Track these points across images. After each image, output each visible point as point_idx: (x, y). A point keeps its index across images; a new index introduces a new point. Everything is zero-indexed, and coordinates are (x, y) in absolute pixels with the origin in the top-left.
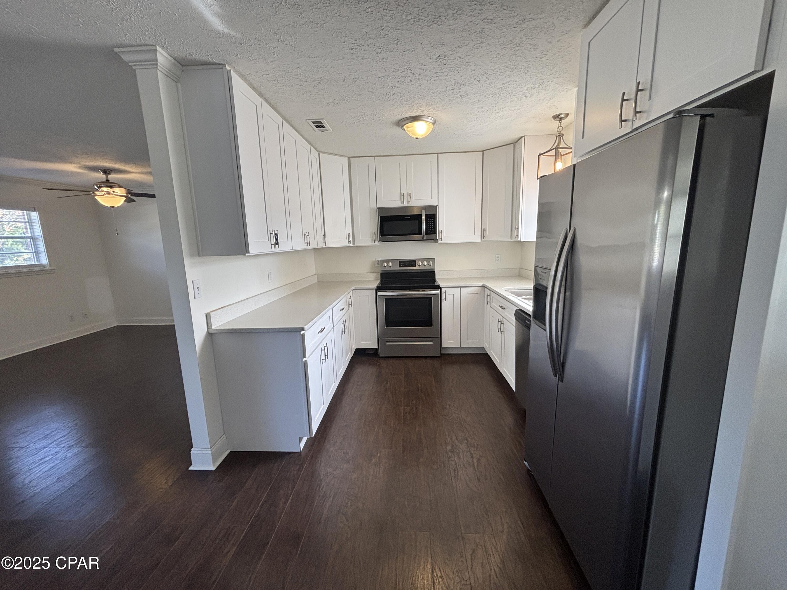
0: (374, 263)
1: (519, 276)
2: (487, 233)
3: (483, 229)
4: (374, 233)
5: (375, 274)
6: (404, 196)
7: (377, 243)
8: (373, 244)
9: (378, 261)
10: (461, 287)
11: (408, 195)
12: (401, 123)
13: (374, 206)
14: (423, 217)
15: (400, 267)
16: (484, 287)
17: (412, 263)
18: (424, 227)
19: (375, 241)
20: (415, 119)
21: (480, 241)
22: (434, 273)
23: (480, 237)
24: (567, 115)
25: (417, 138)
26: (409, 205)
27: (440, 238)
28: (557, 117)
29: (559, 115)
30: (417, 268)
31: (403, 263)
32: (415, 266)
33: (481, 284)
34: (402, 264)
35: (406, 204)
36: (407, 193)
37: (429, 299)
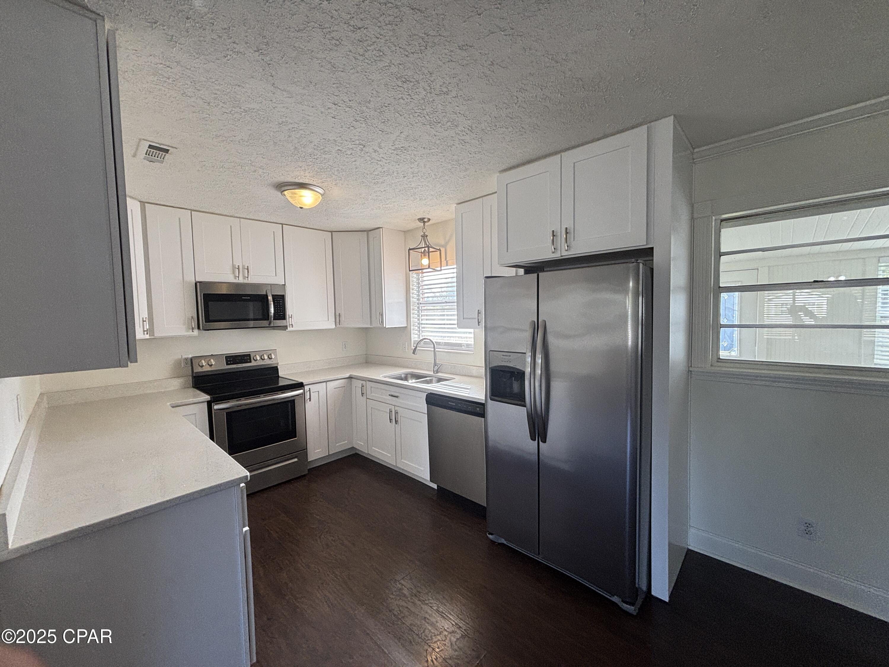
0: (178, 364)
1: (366, 363)
2: (343, 319)
3: (337, 314)
4: (192, 317)
5: (181, 380)
6: (238, 269)
7: (196, 332)
8: (190, 333)
9: (186, 359)
10: (326, 382)
11: (244, 268)
12: (281, 187)
13: (191, 279)
14: (270, 298)
15: (227, 364)
16: (350, 378)
17: (245, 358)
18: (272, 310)
19: (193, 329)
20: (302, 186)
21: (334, 326)
22: (275, 369)
23: (334, 323)
24: (429, 220)
25: (301, 208)
26: (246, 281)
27: (290, 325)
28: (421, 220)
29: (424, 218)
30: (253, 363)
31: (232, 359)
32: (250, 362)
33: (347, 375)
34: (230, 361)
35: (241, 280)
36: (243, 266)
37: (291, 403)
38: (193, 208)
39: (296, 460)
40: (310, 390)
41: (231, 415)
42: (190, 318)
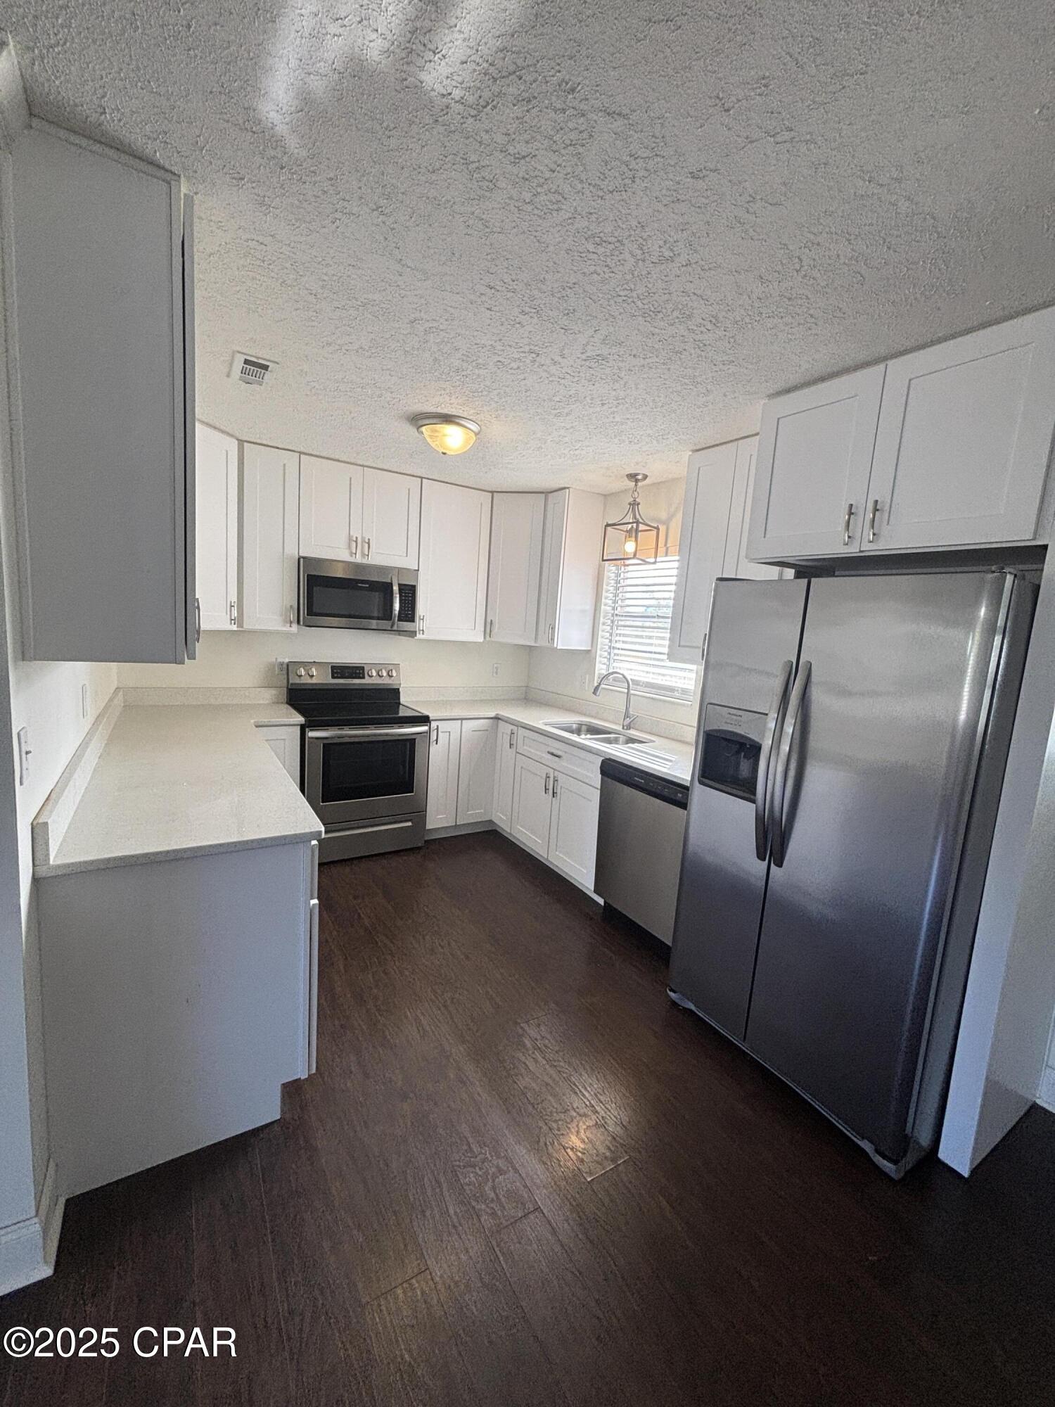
0: (271, 667)
1: (525, 699)
2: (495, 630)
3: (489, 621)
4: (291, 606)
5: (274, 691)
6: (356, 542)
7: (295, 628)
8: (286, 628)
9: (282, 664)
10: (462, 719)
11: (363, 541)
12: (418, 420)
13: (292, 551)
14: (396, 588)
15: (333, 677)
16: (497, 718)
17: (357, 671)
18: (397, 606)
19: (291, 622)
20: (447, 419)
21: (481, 640)
22: (395, 693)
23: (483, 634)
24: (645, 477)
25: (444, 454)
26: (365, 561)
27: (419, 630)
28: (633, 477)
29: (637, 474)
30: (367, 681)
31: (339, 671)
32: (364, 678)
33: (492, 714)
34: (337, 673)
35: (358, 559)
36: (363, 539)
37: (410, 742)
38: (302, 449)
39: (409, 824)
40: (437, 729)
41: (329, 747)
42: (288, 606)
